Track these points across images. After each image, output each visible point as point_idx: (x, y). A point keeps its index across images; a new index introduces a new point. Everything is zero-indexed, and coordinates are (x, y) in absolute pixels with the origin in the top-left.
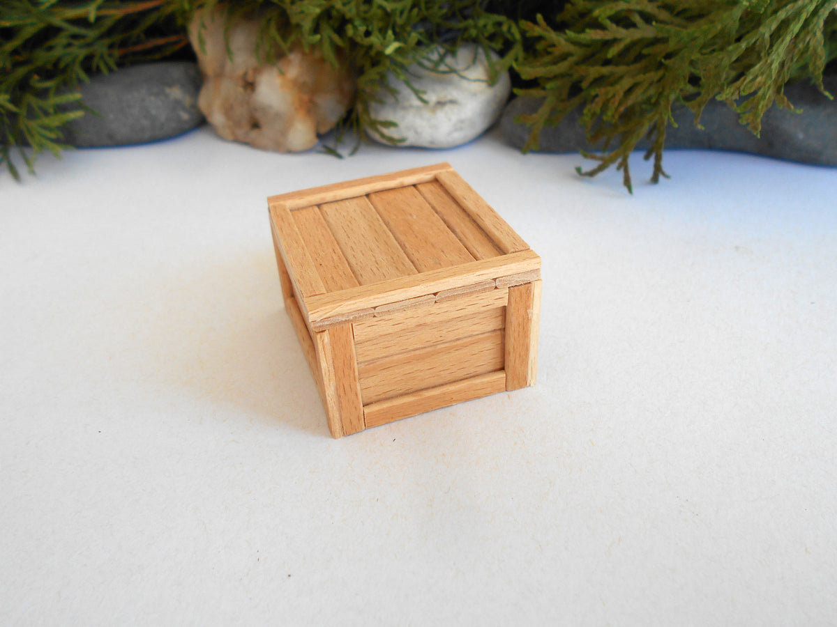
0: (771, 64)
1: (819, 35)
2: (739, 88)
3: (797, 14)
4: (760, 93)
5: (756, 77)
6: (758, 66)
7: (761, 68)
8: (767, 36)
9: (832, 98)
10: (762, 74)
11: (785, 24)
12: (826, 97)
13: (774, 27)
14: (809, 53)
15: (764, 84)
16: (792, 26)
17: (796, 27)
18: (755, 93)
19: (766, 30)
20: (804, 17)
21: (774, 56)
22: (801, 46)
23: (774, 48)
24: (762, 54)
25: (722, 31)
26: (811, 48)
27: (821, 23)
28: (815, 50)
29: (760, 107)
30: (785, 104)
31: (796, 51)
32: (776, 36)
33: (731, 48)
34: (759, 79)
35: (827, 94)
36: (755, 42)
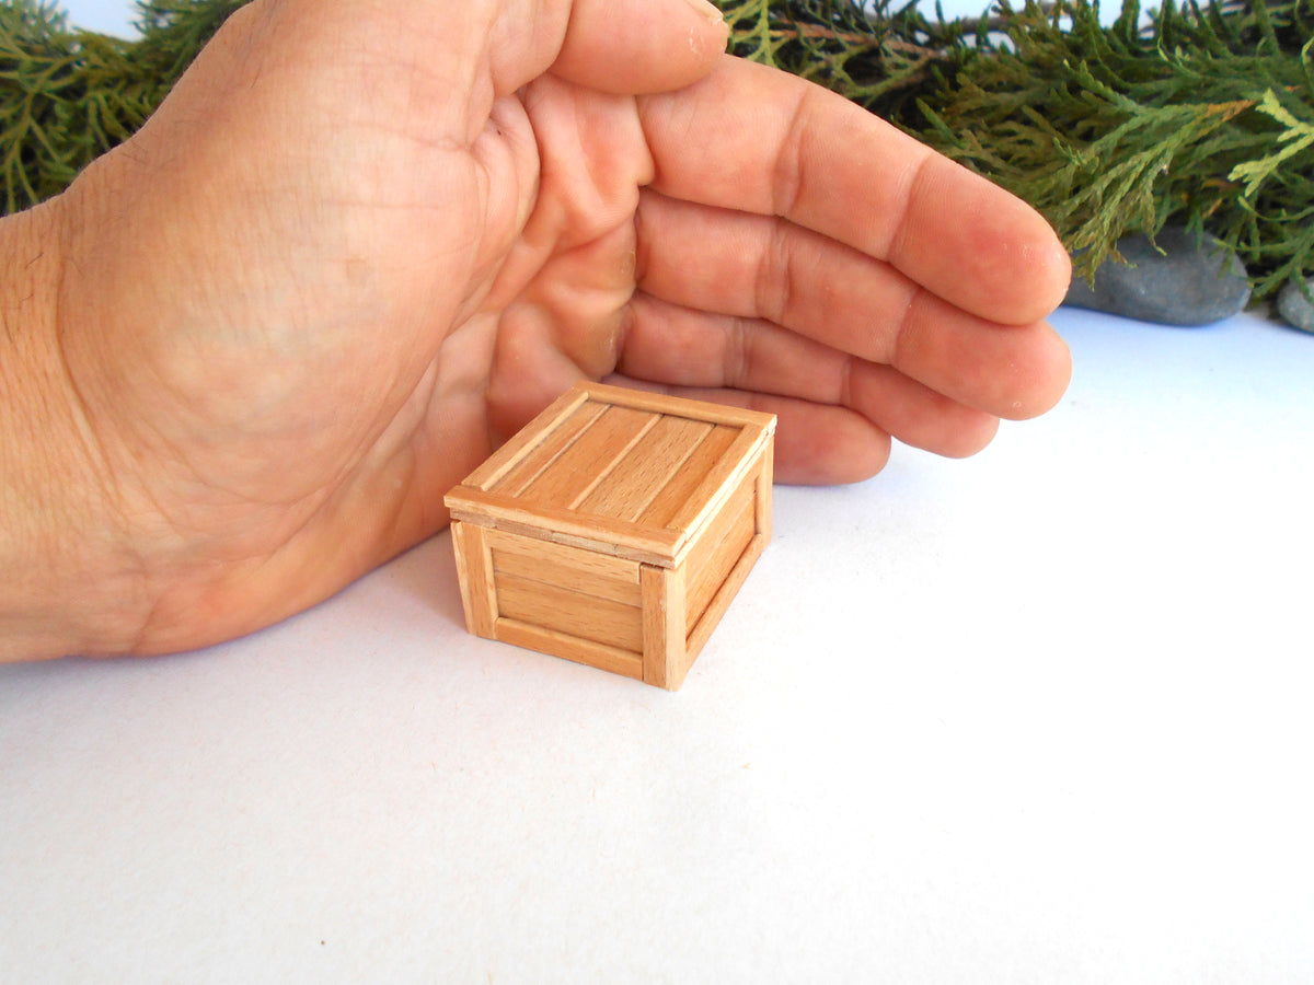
0: (1103, 220)
1: (1149, 193)
2: (1072, 243)
3: (1127, 175)
4: (1093, 248)
5: (1089, 233)
6: (1090, 223)
7: (1094, 223)
8: (1099, 193)
9: (1165, 254)
10: (1095, 229)
11: (1115, 183)
12: (1159, 253)
13: (1105, 185)
14: (1140, 210)
15: (1097, 239)
16: (1122, 185)
17: (1125, 187)
18: (1089, 246)
19: (1098, 188)
20: (1133, 176)
21: (1105, 213)
22: (1132, 204)
23: (1106, 206)
24: (1095, 211)
25: (1057, 186)
26: (1142, 207)
27: (1150, 183)
28: (1146, 208)
29: (1093, 261)
30: (1118, 258)
31: (1127, 209)
32: (1109, 192)
33: (1065, 203)
34: (1092, 234)
35: (1160, 250)
36: (1088, 199)
